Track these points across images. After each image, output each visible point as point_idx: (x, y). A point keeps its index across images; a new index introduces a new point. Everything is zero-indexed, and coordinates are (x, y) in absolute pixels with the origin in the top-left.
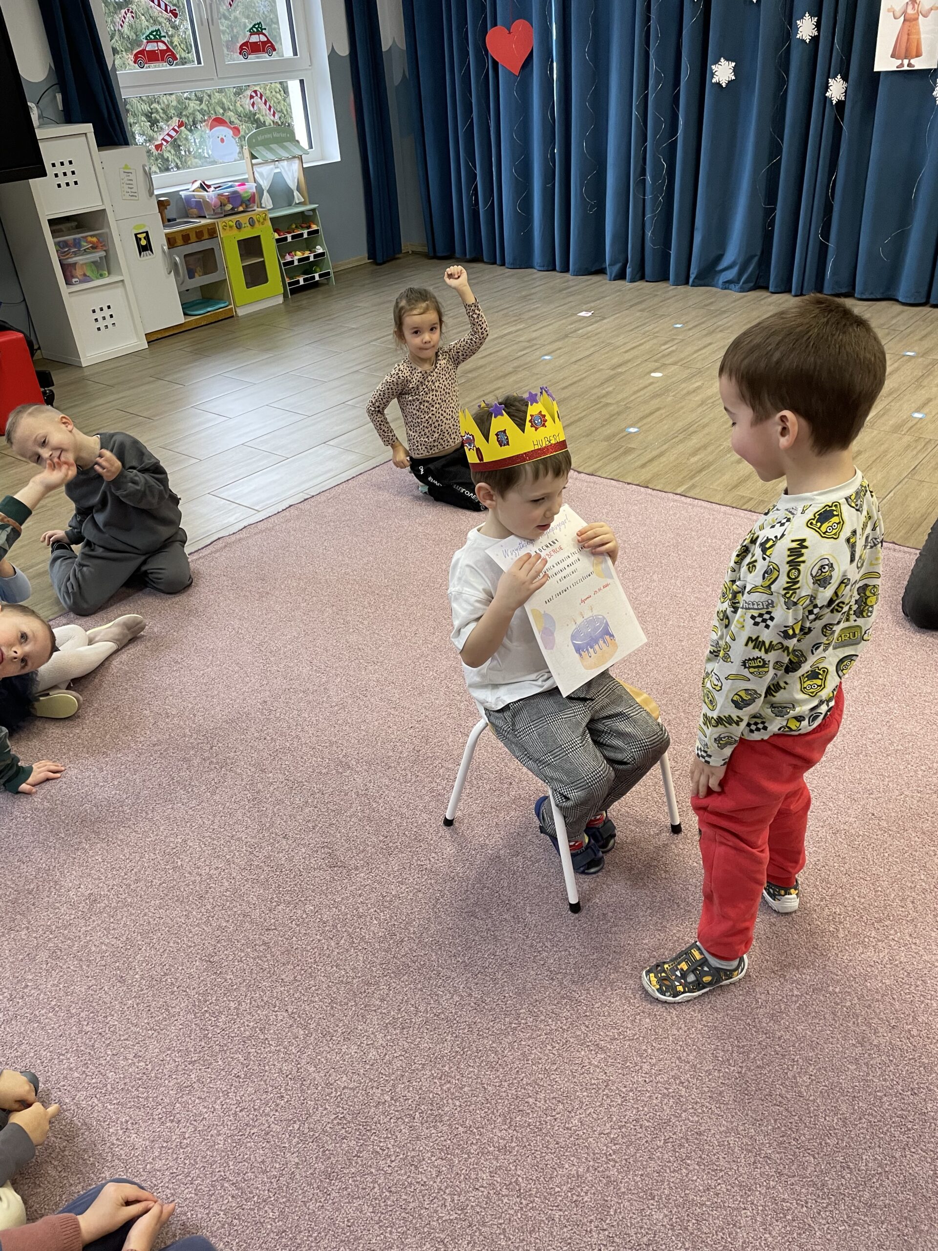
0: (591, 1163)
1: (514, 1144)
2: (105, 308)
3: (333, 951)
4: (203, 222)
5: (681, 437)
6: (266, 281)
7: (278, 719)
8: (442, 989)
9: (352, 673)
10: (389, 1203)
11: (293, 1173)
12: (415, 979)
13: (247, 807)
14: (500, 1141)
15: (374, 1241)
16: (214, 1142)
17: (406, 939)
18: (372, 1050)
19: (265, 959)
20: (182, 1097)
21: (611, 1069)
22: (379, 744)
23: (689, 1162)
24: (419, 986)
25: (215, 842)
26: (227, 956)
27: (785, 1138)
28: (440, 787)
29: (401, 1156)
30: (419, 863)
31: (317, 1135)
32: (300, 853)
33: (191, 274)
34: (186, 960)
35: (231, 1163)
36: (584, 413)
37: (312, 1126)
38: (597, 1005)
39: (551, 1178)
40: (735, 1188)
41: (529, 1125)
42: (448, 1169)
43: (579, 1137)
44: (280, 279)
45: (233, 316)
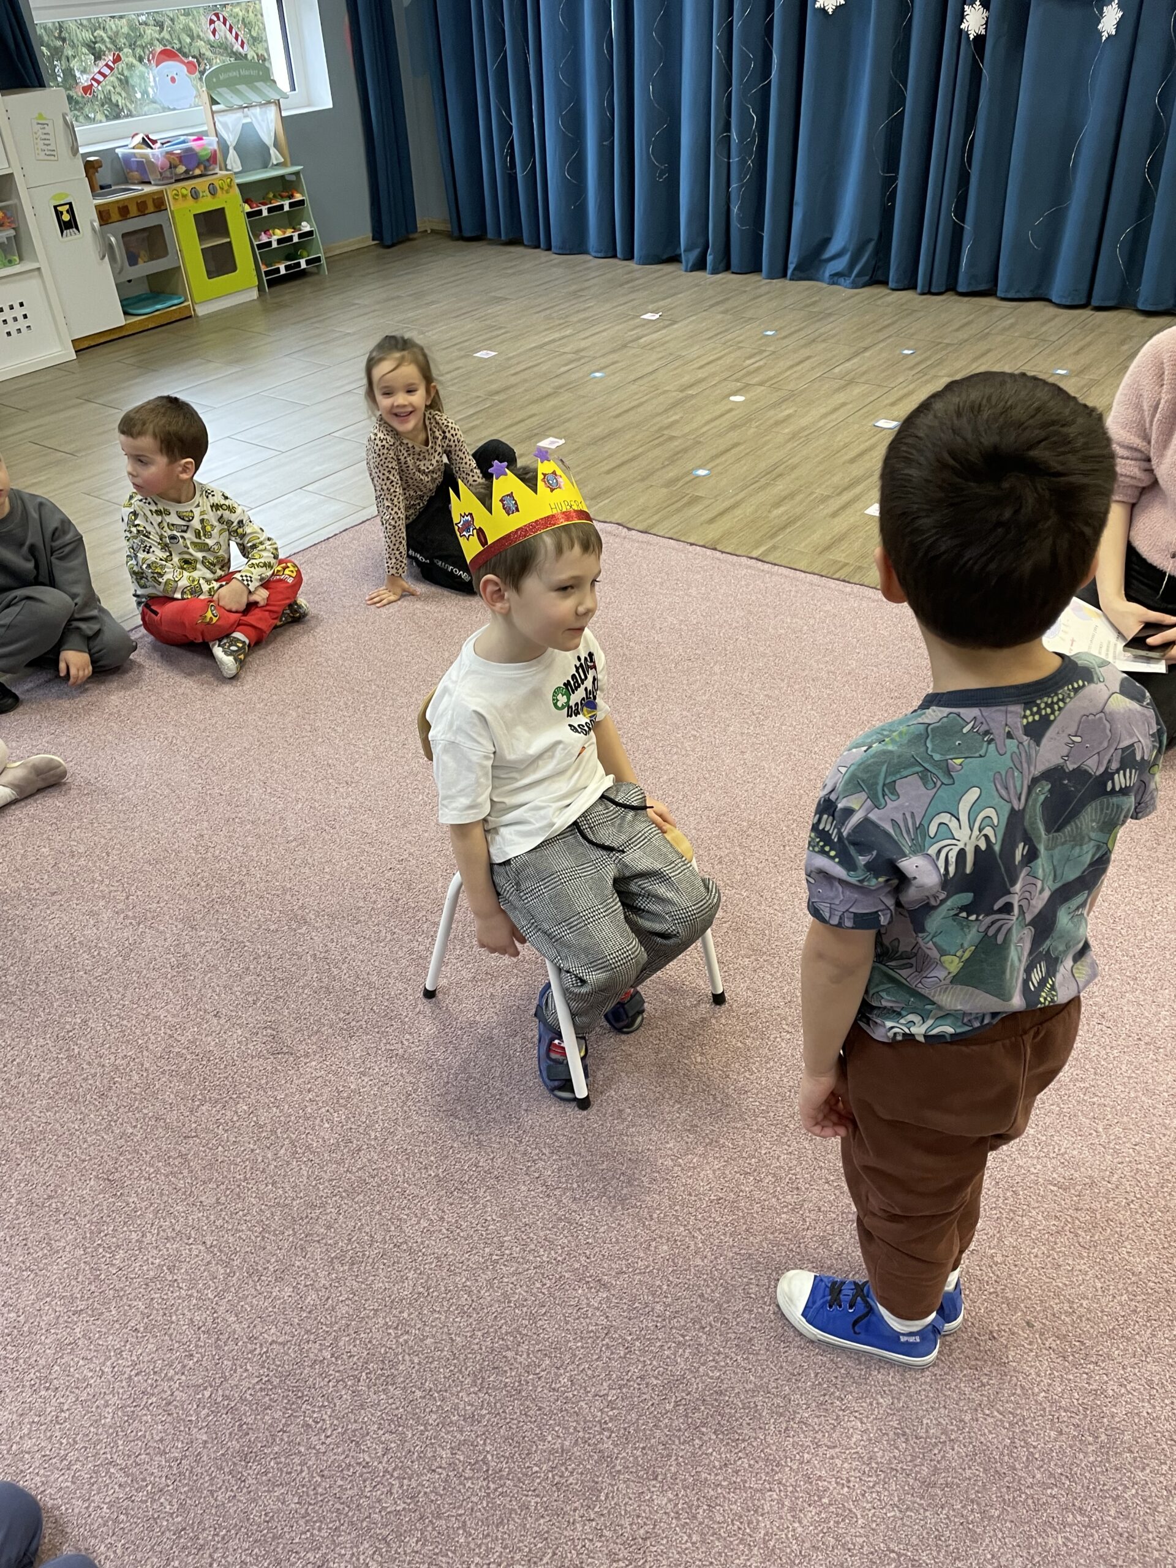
0: (581, 1434)
1: (484, 1412)
2: (16, 306)
3: (269, 1164)
4: (147, 189)
5: (763, 481)
6: (234, 269)
7: (217, 859)
8: (407, 1212)
9: (318, 797)
10: (320, 1490)
11: (199, 1454)
12: (373, 1200)
13: (169, 976)
14: (468, 1408)
15: (297, 1540)
16: (100, 1415)
17: (365, 1147)
18: (311, 1293)
19: (180, 1176)
20: (62, 1357)
21: (613, 1312)
22: (347, 891)
23: (704, 1430)
24: (378, 1208)
25: (125, 1022)
26: (132, 1172)
27: (827, 1398)
28: (421, 947)
29: (340, 1430)
30: (388, 1047)
31: (233, 1404)
32: (235, 1036)
33: (133, 260)
34: (77, 1179)
35: (120, 1442)
36: (640, 450)
37: (227, 1393)
38: (602, 1230)
39: (528, 1454)
40: (761, 1463)
41: (505, 1386)
42: (398, 1446)
43: (567, 1401)
44: (253, 266)
45: (190, 317)
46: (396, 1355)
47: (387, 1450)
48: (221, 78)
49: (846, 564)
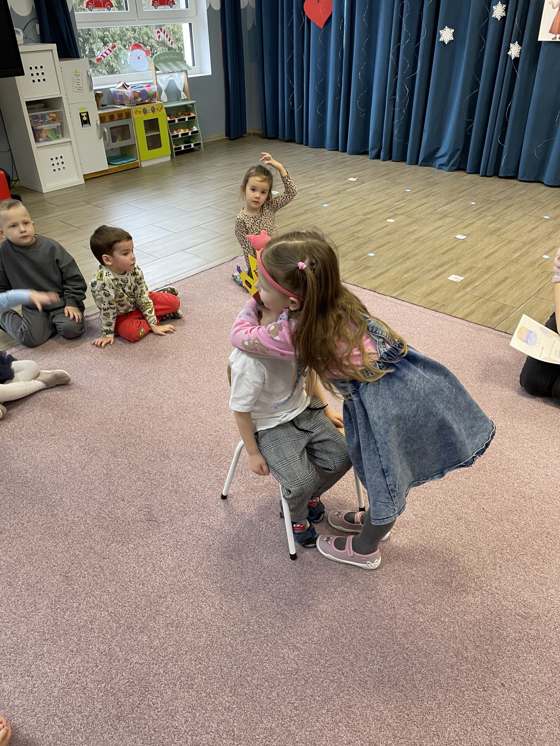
0: (280, 721)
1: (234, 706)
2: (59, 158)
3: (142, 575)
4: (123, 108)
5: (400, 261)
6: (160, 146)
7: (129, 424)
8: (205, 604)
9: (179, 398)
10: (153, 738)
11: (97, 715)
13: (102, 479)
14: (227, 704)
17: (187, 570)
18: (157, 640)
19: (99, 577)
20: (36, 661)
21: (301, 662)
22: (189, 444)
23: (340, 724)
24: (191, 601)
25: (80, 500)
26: (77, 573)
28: (222, 474)
29: (165, 709)
30: (202, 522)
32: (131, 511)
33: (114, 140)
36: (343, 242)
37: (113, 686)
38: (298, 620)
39: (254, 729)
41: (246, 695)
42: (192, 719)
43: (275, 704)
44: (169, 146)
45: (138, 167)
46: (194, 674)
47: (187, 721)
48: (161, 58)
49: (437, 303)
